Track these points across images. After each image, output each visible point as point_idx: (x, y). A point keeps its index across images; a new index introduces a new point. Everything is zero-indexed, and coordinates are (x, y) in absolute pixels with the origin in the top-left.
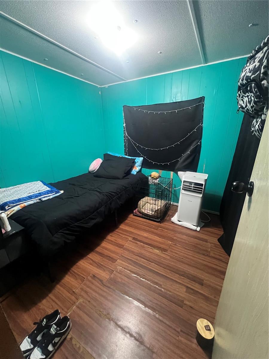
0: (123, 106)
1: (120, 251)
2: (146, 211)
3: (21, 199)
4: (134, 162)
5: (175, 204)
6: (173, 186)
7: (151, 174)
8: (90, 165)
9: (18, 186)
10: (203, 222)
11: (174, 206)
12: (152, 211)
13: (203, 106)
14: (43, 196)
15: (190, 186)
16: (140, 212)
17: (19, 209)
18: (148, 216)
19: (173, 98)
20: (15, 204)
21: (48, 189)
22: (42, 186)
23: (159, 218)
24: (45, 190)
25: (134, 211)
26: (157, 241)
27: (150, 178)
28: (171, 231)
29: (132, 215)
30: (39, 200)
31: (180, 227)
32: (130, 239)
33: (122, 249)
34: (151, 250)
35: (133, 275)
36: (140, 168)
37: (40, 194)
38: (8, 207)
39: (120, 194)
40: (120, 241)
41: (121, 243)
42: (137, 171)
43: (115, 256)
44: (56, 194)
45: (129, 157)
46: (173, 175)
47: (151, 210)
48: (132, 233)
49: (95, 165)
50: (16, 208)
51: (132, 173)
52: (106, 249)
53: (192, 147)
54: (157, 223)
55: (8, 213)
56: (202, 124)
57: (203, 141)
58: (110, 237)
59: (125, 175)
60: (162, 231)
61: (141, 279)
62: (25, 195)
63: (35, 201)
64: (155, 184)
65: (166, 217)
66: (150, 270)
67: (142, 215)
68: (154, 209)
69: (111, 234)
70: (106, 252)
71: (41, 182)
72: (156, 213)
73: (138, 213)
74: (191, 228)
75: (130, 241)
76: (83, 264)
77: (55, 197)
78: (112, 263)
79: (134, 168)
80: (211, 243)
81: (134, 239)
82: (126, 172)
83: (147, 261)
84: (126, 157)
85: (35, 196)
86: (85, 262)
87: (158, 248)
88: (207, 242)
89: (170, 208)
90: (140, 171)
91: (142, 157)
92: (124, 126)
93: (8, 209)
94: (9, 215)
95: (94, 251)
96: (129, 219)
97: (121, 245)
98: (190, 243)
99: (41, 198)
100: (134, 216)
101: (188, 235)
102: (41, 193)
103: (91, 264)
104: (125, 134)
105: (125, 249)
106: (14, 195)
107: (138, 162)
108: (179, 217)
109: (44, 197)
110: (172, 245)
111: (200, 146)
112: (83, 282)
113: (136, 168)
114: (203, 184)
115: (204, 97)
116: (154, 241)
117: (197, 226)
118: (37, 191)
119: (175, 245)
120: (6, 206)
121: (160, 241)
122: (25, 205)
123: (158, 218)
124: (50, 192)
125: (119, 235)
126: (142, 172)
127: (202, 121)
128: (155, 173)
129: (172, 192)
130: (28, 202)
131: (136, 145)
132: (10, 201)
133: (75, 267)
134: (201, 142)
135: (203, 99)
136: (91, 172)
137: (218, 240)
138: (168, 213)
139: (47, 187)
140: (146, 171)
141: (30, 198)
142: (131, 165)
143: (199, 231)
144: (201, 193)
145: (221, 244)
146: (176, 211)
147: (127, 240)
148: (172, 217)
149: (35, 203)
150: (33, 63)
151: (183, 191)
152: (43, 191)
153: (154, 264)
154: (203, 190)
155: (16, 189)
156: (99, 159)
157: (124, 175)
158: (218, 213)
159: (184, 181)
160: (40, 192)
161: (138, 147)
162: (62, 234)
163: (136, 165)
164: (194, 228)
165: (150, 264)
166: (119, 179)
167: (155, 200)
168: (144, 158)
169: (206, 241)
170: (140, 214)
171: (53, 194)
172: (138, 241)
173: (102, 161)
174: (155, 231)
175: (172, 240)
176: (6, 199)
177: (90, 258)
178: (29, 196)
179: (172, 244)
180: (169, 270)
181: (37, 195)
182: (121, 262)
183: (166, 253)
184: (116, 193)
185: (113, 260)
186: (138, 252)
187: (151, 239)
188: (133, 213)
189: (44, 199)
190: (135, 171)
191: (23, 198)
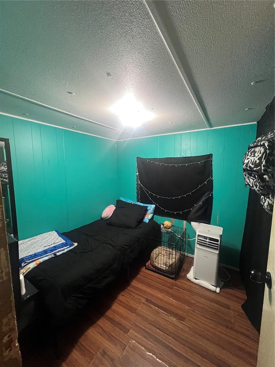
0: (137, 158)
1: (132, 316)
2: (159, 265)
3: (37, 254)
4: (146, 210)
5: (190, 255)
6: (187, 236)
7: (164, 223)
8: (102, 212)
9: (34, 237)
10: (222, 281)
11: (188, 258)
12: (166, 266)
13: (212, 162)
14: (58, 250)
15: (205, 241)
16: (153, 266)
17: (35, 266)
18: (161, 271)
19: (183, 153)
20: (31, 260)
21: (63, 241)
22: (57, 237)
23: (174, 274)
24: (60, 243)
25: (147, 264)
26: (172, 305)
27: (162, 226)
28: (187, 291)
29: (144, 268)
30: (54, 255)
31: (197, 287)
32: (143, 301)
33: (134, 315)
34: (167, 318)
35: (148, 353)
36: (152, 215)
37: (55, 248)
38: (24, 264)
39: (133, 246)
40: (133, 304)
41: (133, 305)
42: (149, 219)
43: (128, 323)
44: (70, 247)
45: (142, 204)
46: (187, 225)
47: (164, 264)
48: (145, 292)
49: (108, 211)
50: (32, 265)
51: (144, 221)
52: (118, 313)
53: (204, 199)
54: (172, 280)
55: (24, 272)
56: (212, 178)
57: (214, 192)
58: (121, 297)
59: (138, 223)
60: (177, 290)
61: (158, 359)
62: (41, 249)
63: (50, 257)
64: (167, 232)
65: (181, 272)
66: (167, 347)
67: (155, 269)
68: (168, 264)
69: (122, 293)
70: (117, 318)
71: (56, 233)
72: (170, 268)
73: (150, 266)
74: (209, 288)
75: (143, 303)
76: (92, 333)
77: (69, 251)
78: (123, 333)
79: (147, 216)
80: (234, 310)
81: (147, 300)
82: (139, 221)
83: (163, 333)
84: (139, 203)
85: (50, 250)
86: (94, 332)
87: (176, 315)
88: (229, 309)
89: (185, 261)
90: (153, 218)
91: (154, 204)
92: (137, 175)
93: (24, 266)
94: (24, 273)
95: (104, 315)
96: (141, 273)
97: (133, 309)
98: (210, 309)
99: (55, 253)
100: (146, 270)
101: (207, 298)
102: (57, 247)
103: (101, 335)
104: (138, 182)
105: (138, 315)
106: (30, 249)
107: (150, 209)
108: (195, 273)
109: (59, 252)
110: (190, 311)
111: (212, 197)
112: (91, 360)
113: (148, 216)
114: (218, 240)
115: (212, 154)
116: (170, 304)
117: (216, 286)
118: (52, 244)
119: (193, 311)
120: (22, 263)
121: (175, 304)
122: (40, 261)
123: (172, 274)
124: (64, 245)
125: (132, 295)
126: (155, 219)
127: (212, 175)
128: (167, 222)
129: (186, 242)
130: (43, 257)
131: (148, 192)
132: (26, 257)
133: (83, 337)
134: (212, 194)
135: (211, 156)
136: (104, 218)
137: (242, 306)
138: (182, 267)
139: (62, 239)
140: (158, 219)
141: (45, 252)
142: (143, 213)
143: (219, 293)
144: (217, 249)
145: (246, 313)
146: (191, 264)
147: (140, 302)
148: (188, 273)
149: (50, 259)
150: (64, 129)
151: (198, 246)
152: (58, 244)
153: (171, 338)
154: (219, 246)
155: (32, 241)
156: (111, 205)
157: (136, 225)
158: (238, 270)
159: (199, 236)
160: (55, 245)
161: (150, 195)
162: (74, 298)
163: (149, 212)
164: (213, 288)
165: (166, 337)
166: (131, 228)
167: (169, 254)
168: (156, 205)
169: (228, 307)
170: (153, 268)
171: (67, 247)
172: (152, 304)
173: (115, 208)
174: (170, 290)
175: (189, 303)
176: (23, 253)
177: (100, 326)
178: (44, 250)
179: (190, 309)
180: (189, 348)
181: (52, 248)
182: (134, 332)
183: (184, 323)
184: (129, 246)
185: (126, 331)
186: (152, 319)
187: (166, 302)
188: (145, 266)
189: (58, 254)
190: (147, 219)
191: (39, 252)
